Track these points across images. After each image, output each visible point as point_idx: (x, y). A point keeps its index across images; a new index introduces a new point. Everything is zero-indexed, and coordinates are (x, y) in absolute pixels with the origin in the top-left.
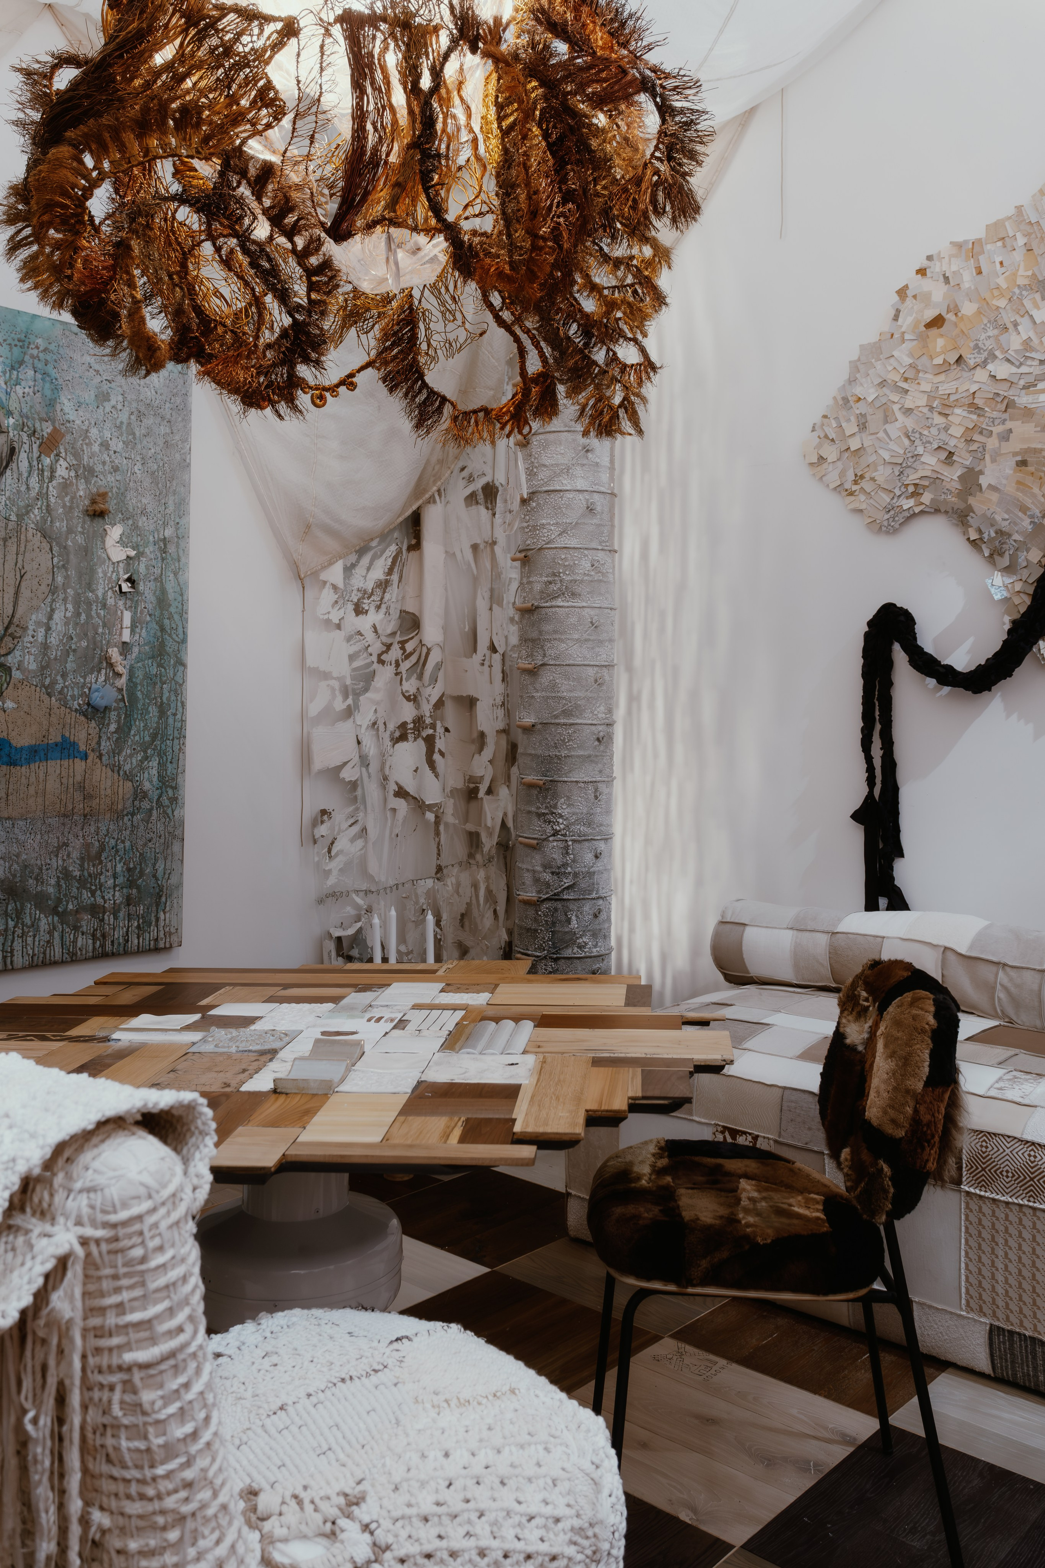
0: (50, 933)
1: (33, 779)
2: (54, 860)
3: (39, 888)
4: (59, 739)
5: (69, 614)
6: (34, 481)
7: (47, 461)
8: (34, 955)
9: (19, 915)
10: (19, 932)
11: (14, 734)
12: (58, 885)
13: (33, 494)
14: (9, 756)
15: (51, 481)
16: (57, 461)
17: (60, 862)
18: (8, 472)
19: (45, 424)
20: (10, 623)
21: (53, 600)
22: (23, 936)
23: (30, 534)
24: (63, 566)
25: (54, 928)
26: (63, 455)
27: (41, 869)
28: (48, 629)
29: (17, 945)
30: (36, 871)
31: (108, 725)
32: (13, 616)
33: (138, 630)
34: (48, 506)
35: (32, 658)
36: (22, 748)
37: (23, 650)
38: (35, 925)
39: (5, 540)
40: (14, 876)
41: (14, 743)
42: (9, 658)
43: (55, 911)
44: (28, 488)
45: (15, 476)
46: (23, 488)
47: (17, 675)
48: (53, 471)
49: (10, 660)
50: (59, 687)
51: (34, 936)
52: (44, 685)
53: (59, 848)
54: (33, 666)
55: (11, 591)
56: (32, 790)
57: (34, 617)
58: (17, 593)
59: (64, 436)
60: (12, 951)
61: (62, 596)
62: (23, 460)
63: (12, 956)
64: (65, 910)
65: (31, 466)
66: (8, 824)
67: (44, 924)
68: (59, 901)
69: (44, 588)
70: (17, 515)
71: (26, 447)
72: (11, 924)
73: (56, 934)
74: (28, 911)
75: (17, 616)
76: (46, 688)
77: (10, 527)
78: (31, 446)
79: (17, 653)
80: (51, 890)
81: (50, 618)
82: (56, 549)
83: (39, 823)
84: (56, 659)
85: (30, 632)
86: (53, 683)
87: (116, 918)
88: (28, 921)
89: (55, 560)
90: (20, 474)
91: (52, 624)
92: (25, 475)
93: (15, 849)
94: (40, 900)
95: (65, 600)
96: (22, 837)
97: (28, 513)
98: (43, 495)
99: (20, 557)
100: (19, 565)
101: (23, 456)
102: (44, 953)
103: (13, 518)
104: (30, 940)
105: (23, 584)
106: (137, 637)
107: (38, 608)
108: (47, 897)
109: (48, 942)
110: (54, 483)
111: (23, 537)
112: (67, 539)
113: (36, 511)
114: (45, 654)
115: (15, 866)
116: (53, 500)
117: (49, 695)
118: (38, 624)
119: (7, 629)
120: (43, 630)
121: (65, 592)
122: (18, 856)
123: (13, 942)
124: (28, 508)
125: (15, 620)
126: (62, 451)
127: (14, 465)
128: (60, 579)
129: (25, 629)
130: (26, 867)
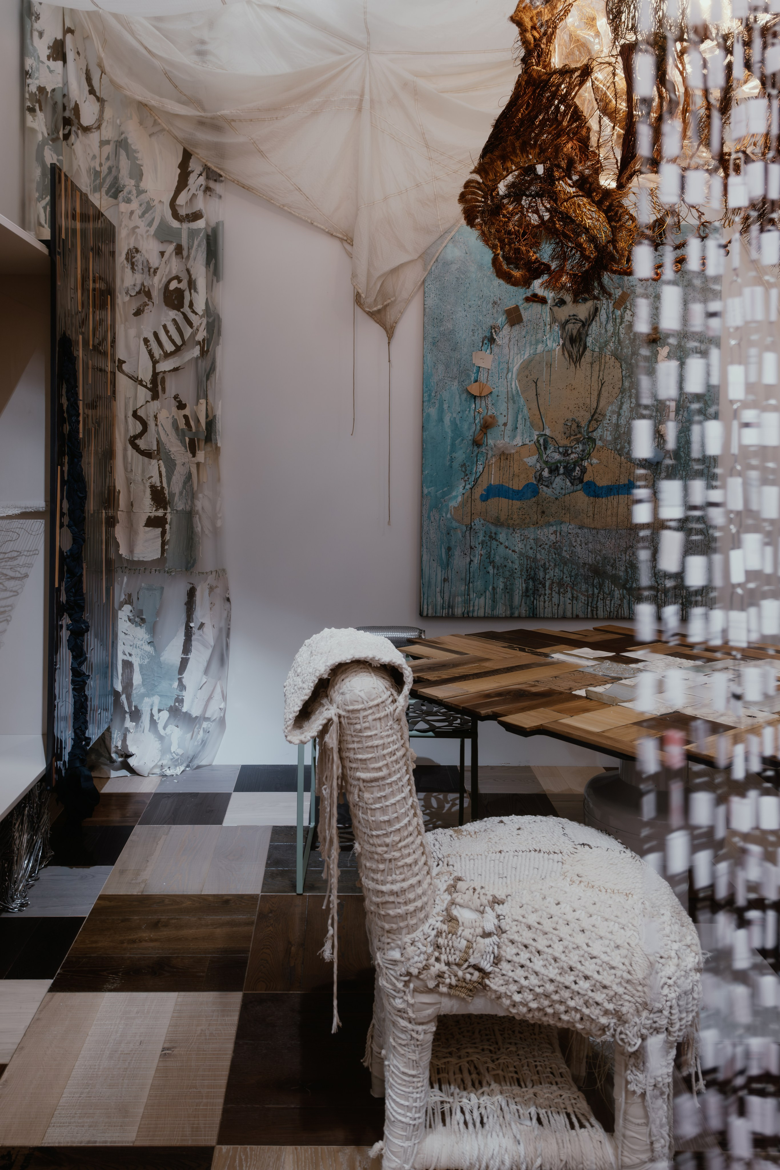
0: (621, 600)
1: (610, 506)
2: (624, 555)
3: (614, 572)
4: (627, 482)
5: (632, 405)
6: (610, 327)
7: (618, 313)
8: (611, 612)
9: (601, 586)
10: (601, 596)
11: (597, 478)
12: (626, 571)
13: (609, 334)
14: (594, 491)
15: (621, 324)
16: (625, 312)
17: (628, 557)
18: (594, 323)
19: (617, 291)
20: (595, 412)
21: (622, 397)
22: (604, 599)
23: (607, 359)
24: (629, 376)
25: (624, 597)
26: (629, 307)
27: (615, 560)
28: (619, 415)
29: (600, 604)
30: (612, 561)
31: (660, 473)
32: (597, 408)
33: (681, 413)
34: (619, 340)
35: (609, 433)
36: (602, 487)
37: (603, 428)
38: (611, 594)
39: (592, 364)
40: (598, 563)
41: (598, 484)
42: (595, 434)
43: (624, 587)
44: (606, 331)
45: (598, 324)
46: (603, 331)
47: (599, 443)
48: (622, 317)
49: (595, 435)
50: (626, 450)
51: (611, 600)
52: (616, 449)
53: (627, 549)
54: (609, 438)
55: (596, 393)
56: (609, 513)
57: (610, 408)
58: (599, 395)
59: (629, 295)
60: (597, 607)
61: (628, 394)
62: (603, 315)
63: (597, 610)
64: (631, 587)
65: (608, 317)
66: (594, 532)
67: (617, 593)
68: (627, 581)
69: (617, 390)
70: (600, 348)
71: (605, 306)
72: (596, 591)
73: (625, 601)
74: (607, 585)
75: (599, 408)
76: (618, 451)
77: (595, 355)
78: (608, 305)
79: (599, 430)
80: (621, 574)
81: (621, 408)
82: (624, 365)
83: (614, 532)
84: (624, 433)
85: (608, 418)
86: (623, 448)
87: (666, 596)
88: (606, 590)
89: (624, 372)
90: (601, 323)
91: (622, 412)
92: (604, 323)
93: (598, 547)
94: (615, 579)
95: (630, 397)
96: (603, 541)
97: (606, 345)
98: (616, 334)
99: (601, 373)
100: (601, 378)
101: (603, 312)
102: (617, 611)
103: (597, 350)
104: (608, 602)
105: (603, 389)
106: (680, 417)
107: (612, 403)
108: (619, 578)
109: (620, 605)
110: (623, 325)
111: (603, 361)
112: (631, 359)
113: (611, 344)
114: (617, 430)
115: (598, 557)
116: (622, 336)
117: (620, 455)
118: (613, 412)
119: (593, 416)
120: (616, 416)
121: (630, 392)
122: (600, 551)
123: (597, 602)
124: (606, 343)
125: (598, 411)
126: (628, 305)
127: (597, 318)
128: (627, 384)
129: (604, 416)
130: (605, 558)
